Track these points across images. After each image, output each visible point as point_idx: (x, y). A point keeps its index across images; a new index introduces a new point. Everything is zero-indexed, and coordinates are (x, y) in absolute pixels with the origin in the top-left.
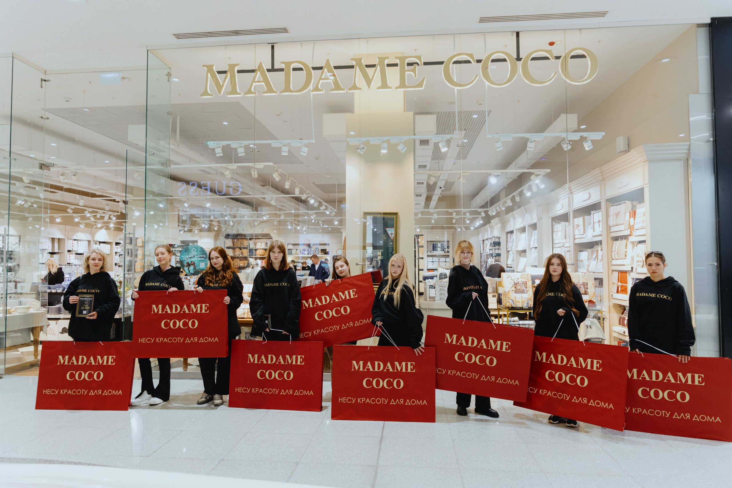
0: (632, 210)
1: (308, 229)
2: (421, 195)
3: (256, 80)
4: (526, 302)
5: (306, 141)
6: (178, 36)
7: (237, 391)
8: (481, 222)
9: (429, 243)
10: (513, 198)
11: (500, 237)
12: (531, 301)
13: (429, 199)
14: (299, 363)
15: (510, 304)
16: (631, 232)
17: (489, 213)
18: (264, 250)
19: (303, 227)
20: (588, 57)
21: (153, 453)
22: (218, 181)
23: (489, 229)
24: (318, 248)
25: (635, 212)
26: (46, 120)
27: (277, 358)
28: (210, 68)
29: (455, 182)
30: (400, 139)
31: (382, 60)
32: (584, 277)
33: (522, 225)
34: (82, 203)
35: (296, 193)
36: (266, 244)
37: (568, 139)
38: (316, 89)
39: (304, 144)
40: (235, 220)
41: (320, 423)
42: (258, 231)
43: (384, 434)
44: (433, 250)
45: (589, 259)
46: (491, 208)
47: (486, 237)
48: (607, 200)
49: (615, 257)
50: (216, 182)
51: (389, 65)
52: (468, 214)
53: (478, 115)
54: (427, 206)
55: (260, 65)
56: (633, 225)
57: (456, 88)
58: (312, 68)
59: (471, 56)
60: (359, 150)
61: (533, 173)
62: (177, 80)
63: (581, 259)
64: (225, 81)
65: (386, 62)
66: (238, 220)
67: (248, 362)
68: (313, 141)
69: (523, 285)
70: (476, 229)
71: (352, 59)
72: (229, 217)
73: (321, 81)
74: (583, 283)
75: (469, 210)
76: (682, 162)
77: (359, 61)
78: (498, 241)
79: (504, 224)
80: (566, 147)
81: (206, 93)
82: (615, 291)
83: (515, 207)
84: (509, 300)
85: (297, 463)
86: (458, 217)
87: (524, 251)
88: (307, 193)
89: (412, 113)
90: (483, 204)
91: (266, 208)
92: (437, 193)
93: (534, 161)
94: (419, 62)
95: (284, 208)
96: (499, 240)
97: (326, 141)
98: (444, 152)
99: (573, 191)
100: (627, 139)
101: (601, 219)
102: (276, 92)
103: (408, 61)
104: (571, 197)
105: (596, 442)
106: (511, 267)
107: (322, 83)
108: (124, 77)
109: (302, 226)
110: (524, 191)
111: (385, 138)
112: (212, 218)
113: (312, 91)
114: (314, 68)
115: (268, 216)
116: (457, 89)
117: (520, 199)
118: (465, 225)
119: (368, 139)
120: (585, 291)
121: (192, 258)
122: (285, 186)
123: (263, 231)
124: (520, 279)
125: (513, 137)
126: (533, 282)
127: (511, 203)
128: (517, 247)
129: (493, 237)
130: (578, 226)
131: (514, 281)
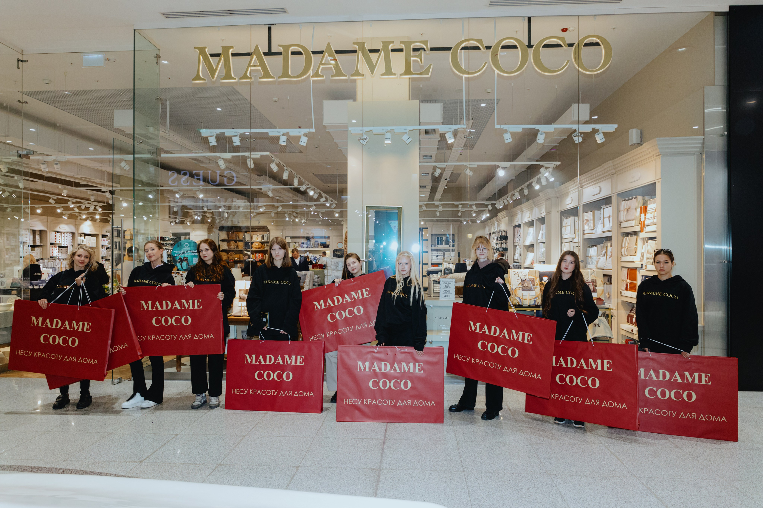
0: (643, 205)
1: (307, 221)
2: (425, 187)
3: (252, 64)
4: (534, 300)
5: (306, 131)
6: (167, 15)
7: (234, 392)
8: (488, 215)
9: (434, 236)
10: (522, 191)
11: (506, 230)
13: (433, 191)
14: (298, 364)
15: (517, 301)
16: (641, 228)
17: (496, 206)
18: (260, 243)
19: (302, 219)
20: (602, 45)
21: (147, 458)
22: (211, 170)
23: (496, 223)
24: (317, 241)
25: (646, 208)
26: (24, 104)
27: (276, 359)
28: (202, 51)
29: (461, 173)
30: (405, 129)
31: (386, 44)
32: (593, 275)
33: (530, 219)
34: (65, 193)
35: (295, 184)
36: (263, 236)
37: (581, 131)
38: (317, 75)
39: (303, 133)
40: (230, 211)
41: (321, 425)
42: (254, 223)
43: (387, 436)
44: (438, 244)
45: (598, 255)
46: (498, 201)
47: (493, 231)
48: (618, 195)
49: (625, 254)
50: (210, 172)
51: (393, 50)
52: (474, 207)
53: (486, 104)
54: (432, 197)
55: (257, 48)
56: (644, 221)
57: (464, 76)
58: (312, 52)
59: (480, 41)
60: (361, 141)
61: (542, 165)
62: (166, 62)
63: (590, 255)
64: (219, 65)
65: (391, 47)
66: (233, 212)
67: (246, 363)
68: (313, 130)
70: (482, 222)
71: (354, 43)
72: (223, 208)
74: (592, 280)
75: (476, 202)
76: (696, 156)
77: (362, 45)
79: (512, 217)
80: (577, 140)
81: (198, 78)
82: (624, 288)
83: (523, 200)
84: (517, 298)
85: (297, 467)
86: (463, 210)
87: (532, 246)
88: (306, 184)
89: (418, 101)
90: (490, 196)
91: (263, 199)
92: (443, 185)
93: (544, 153)
94: (425, 47)
95: (281, 199)
96: (506, 234)
97: (327, 129)
98: (451, 143)
99: (583, 184)
100: (639, 131)
101: (611, 215)
102: (273, 78)
103: (412, 46)
104: (581, 191)
105: (602, 443)
106: (518, 262)
107: (322, 68)
108: (109, 58)
109: (300, 218)
110: (533, 184)
111: (389, 128)
112: (205, 209)
113: (312, 77)
114: (314, 53)
115: (264, 208)
117: (529, 191)
118: (471, 218)
119: (371, 128)
120: (594, 288)
121: (185, 253)
122: (283, 176)
123: (260, 223)
124: (527, 276)
125: (523, 129)
126: (541, 279)
127: (519, 196)
128: (524, 242)
129: (500, 231)
130: (588, 220)
131: (521, 278)
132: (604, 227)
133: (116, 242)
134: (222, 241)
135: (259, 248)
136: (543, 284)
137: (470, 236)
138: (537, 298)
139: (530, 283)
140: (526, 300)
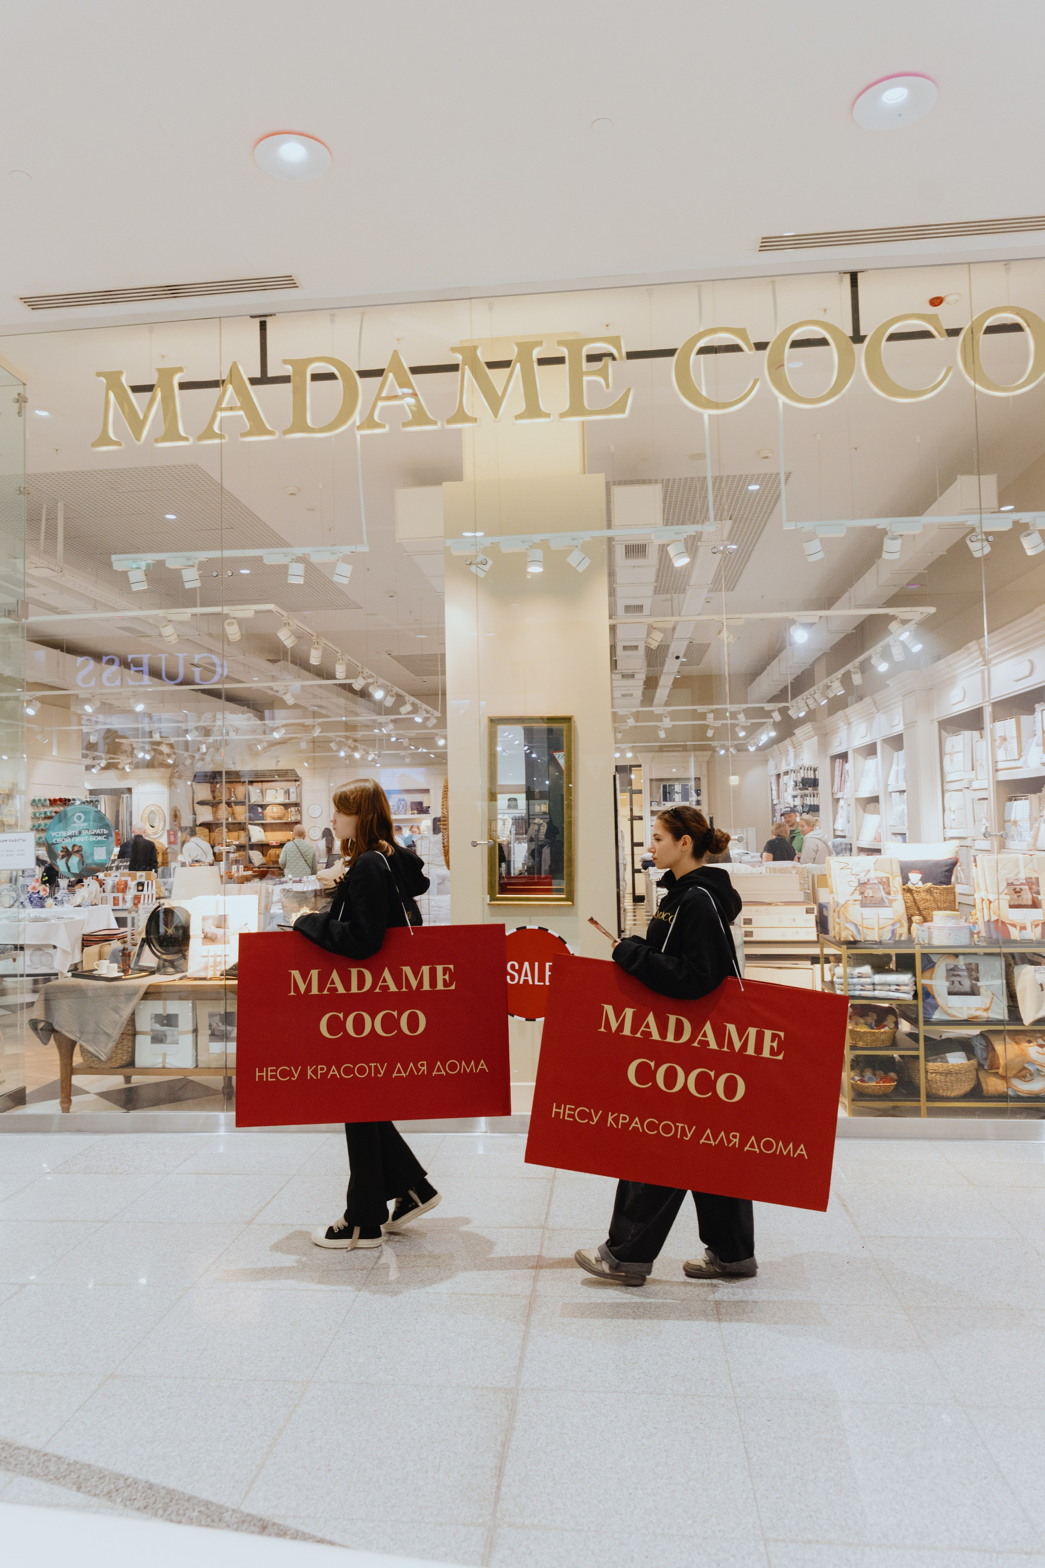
1: (379, 756)
2: (632, 676)
3: (224, 406)
4: (890, 928)
5: (347, 550)
6: (34, 303)
8: (773, 734)
9: (654, 783)
10: (846, 680)
11: (816, 766)
12: (902, 926)
13: (651, 683)
15: (851, 933)
17: (790, 712)
18: (282, 807)
19: (367, 753)
20: (1026, 329)
22: (163, 652)
23: (791, 751)
24: (404, 800)
28: (113, 379)
29: (709, 645)
30: (573, 539)
31: (525, 348)
33: (868, 740)
35: (338, 675)
36: (287, 792)
37: (984, 530)
38: (369, 423)
39: (341, 555)
40: (211, 739)
42: (265, 764)
44: (665, 799)
45: (1032, 819)
46: (794, 701)
47: (784, 768)
50: (163, 656)
51: (542, 362)
52: (741, 717)
53: (761, 485)
54: (648, 697)
55: (234, 368)
57: (706, 412)
58: (358, 372)
59: (741, 333)
60: (473, 568)
61: (894, 616)
62: (40, 412)
63: (1013, 819)
64: (151, 410)
65: (537, 353)
66: (216, 740)
68: (364, 548)
69: (881, 887)
70: (760, 749)
71: (453, 349)
72: (196, 733)
73: (380, 404)
74: (1028, 881)
75: (745, 706)
77: (469, 352)
78: (813, 777)
79: (824, 738)
80: (979, 549)
81: (104, 439)
83: (849, 698)
84: (847, 925)
86: (718, 723)
87: (875, 800)
88: (365, 675)
89: (603, 480)
90: (775, 693)
91: (282, 711)
92: (670, 670)
93: (893, 591)
94: (614, 352)
95: (323, 711)
96: (815, 775)
97: (406, 552)
98: (682, 567)
99: (990, 656)
102: (272, 433)
103: (588, 349)
104: (986, 672)
106: (844, 837)
107: (383, 408)
109: (364, 750)
110: (873, 661)
111: (537, 538)
112: (157, 737)
113: (359, 428)
114: (363, 374)
115: (285, 731)
116: (710, 416)
117: (863, 678)
118: (736, 742)
119: (496, 539)
120: (1033, 898)
122: (308, 659)
123: (279, 764)
124: (872, 871)
125: (849, 529)
126: (906, 880)
127: (841, 688)
128: (856, 791)
129: (801, 768)
130: (1004, 739)
131: (857, 877)
134: (202, 803)
135: (280, 818)
136: (909, 891)
137: (734, 780)
138: (898, 925)
139: (879, 889)
140: (873, 929)
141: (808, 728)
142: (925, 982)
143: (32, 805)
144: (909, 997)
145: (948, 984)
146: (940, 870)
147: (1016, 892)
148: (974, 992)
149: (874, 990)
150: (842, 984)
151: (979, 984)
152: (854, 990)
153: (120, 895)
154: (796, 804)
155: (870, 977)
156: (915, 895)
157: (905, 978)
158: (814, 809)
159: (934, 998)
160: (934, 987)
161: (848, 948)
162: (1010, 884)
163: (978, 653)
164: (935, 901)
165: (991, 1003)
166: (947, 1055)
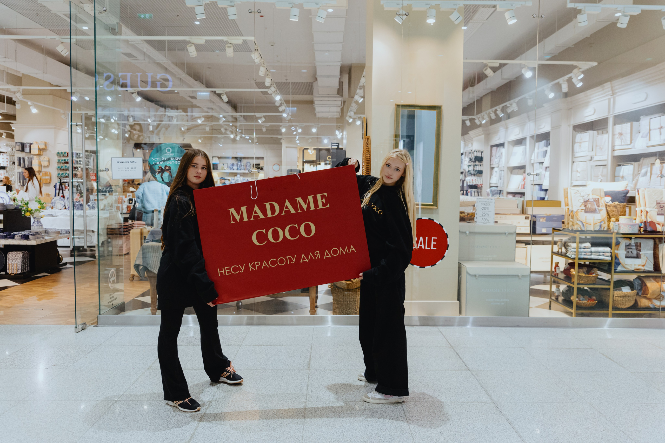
4: (599, 224)
5: (325, 2)
10: (523, 101)
11: (482, 150)
12: (605, 223)
15: (580, 226)
17: (477, 122)
19: (237, 135)
24: (249, 163)
30: (454, 5)
33: (520, 136)
35: (266, 84)
39: (321, 5)
45: (634, 175)
46: (479, 116)
60: (396, 18)
63: (621, 175)
69: (595, 203)
78: (480, 156)
79: (488, 136)
84: (578, 222)
87: (522, 168)
88: (274, 85)
96: (482, 155)
99: (617, 91)
101: (663, 125)
104: (613, 99)
106: (497, 187)
111: (434, 3)
115: (203, 119)
119: (411, 2)
121: (166, 161)
124: (591, 195)
128: (508, 163)
129: (475, 151)
130: (621, 134)
131: (583, 198)
132: (649, 140)
133: (20, 159)
138: (603, 223)
139: (594, 204)
140: (591, 224)
141: (480, 129)
142: (616, 251)
143: (57, 155)
144: (610, 258)
145: (625, 253)
146: (621, 196)
147: (661, 207)
148: (638, 257)
149: (591, 255)
150: (575, 252)
151: (641, 253)
152: (581, 255)
153: (120, 205)
154: (470, 170)
155: (590, 249)
156: (608, 208)
157: (608, 249)
158: (480, 172)
159: (618, 259)
160: (619, 254)
161: (580, 234)
162: (658, 203)
163: (610, 89)
164: (618, 211)
165: (646, 262)
166: (622, 288)
